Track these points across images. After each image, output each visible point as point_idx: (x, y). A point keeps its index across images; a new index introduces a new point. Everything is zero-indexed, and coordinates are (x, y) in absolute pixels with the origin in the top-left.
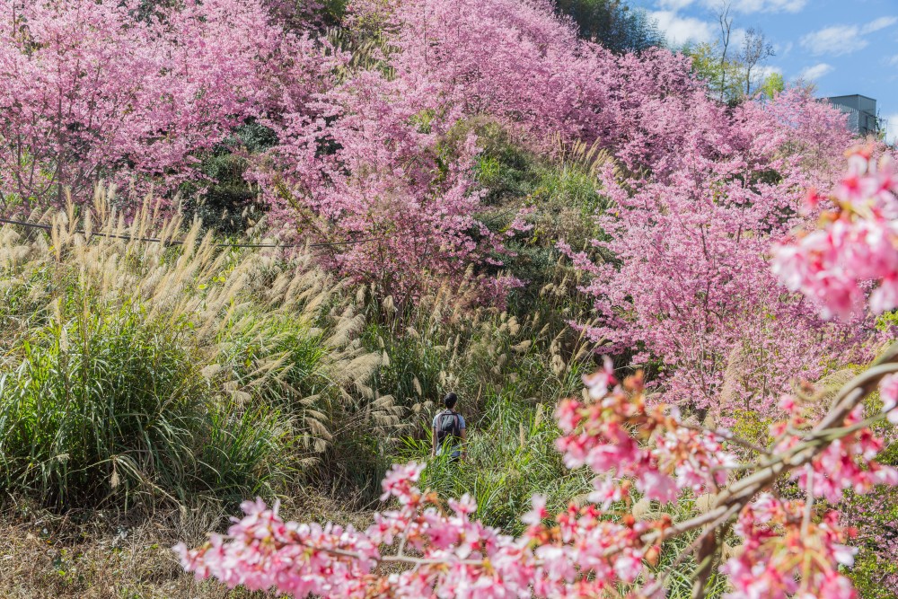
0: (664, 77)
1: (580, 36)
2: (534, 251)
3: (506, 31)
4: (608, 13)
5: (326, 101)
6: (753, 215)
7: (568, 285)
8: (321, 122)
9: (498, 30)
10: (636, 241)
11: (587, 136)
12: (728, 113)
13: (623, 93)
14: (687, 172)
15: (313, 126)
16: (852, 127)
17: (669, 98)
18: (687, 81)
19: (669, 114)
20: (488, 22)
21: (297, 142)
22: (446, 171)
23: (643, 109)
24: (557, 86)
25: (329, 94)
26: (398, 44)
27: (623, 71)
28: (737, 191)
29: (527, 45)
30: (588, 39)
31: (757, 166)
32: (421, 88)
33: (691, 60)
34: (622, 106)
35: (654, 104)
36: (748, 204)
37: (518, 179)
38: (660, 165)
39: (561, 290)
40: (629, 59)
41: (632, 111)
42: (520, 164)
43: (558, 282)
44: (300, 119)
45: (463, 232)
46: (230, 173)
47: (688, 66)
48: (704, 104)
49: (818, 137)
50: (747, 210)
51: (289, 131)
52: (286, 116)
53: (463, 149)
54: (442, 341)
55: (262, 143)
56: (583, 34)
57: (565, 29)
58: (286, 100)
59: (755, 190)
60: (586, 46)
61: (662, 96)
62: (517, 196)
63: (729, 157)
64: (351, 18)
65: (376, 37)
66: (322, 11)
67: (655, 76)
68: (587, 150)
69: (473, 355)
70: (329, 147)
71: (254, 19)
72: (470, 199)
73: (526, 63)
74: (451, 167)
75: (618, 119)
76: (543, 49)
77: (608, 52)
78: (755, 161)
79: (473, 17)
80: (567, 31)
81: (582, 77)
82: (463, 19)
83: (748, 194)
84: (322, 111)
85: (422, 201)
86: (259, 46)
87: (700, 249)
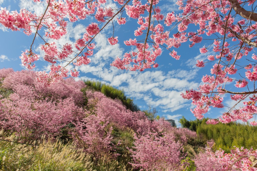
0: (141, 116)
1: (127, 109)
2: (120, 148)
3: (115, 108)
4: (131, 105)
5: (85, 120)
6: (160, 142)
7: (127, 154)
8: (84, 123)
9: (114, 108)
10: (141, 147)
11: (129, 126)
12: (151, 122)
13: (134, 119)
14: (148, 135)
15: (82, 124)
16: (171, 125)
17: (142, 119)
18: (144, 117)
19: (142, 122)
20: (112, 106)
21: (79, 127)
22: (107, 133)
23: (138, 121)
24: (123, 117)
25: (86, 118)
26: (97, 109)
27: (134, 115)
28: (157, 138)
29: (119, 110)
30: (128, 109)
31: (160, 134)
32: (102, 118)
33: (145, 113)
34: (134, 121)
35: (139, 120)
36: (159, 140)
37: (117, 134)
38: (143, 133)
39: (126, 156)
40: (135, 113)
41: (136, 122)
42: (117, 131)
43: (125, 154)
44: (80, 123)
45: (109, 144)
46: (65, 132)
47: (144, 114)
48: (147, 121)
49: (166, 127)
50: (159, 142)
51: (78, 125)
52: (77, 122)
53: (110, 129)
54: (105, 167)
55: (71, 126)
56: (127, 108)
57: (124, 107)
58: (78, 119)
59: (159, 138)
60: (128, 110)
61: (141, 119)
62: (117, 137)
63: (155, 132)
64: (88, 104)
65: (92, 108)
66: (83, 103)
67: (139, 116)
68: (129, 129)
69: (111, 169)
70: (85, 128)
71: (72, 105)
72: (111, 138)
73: (119, 113)
74: (108, 132)
75: (133, 123)
76: (121, 111)
77: (131, 111)
78: (159, 133)
79: (110, 105)
80: (125, 108)
81: (128, 116)
82: (108, 106)
83: (159, 139)
84: (83, 121)
85: (102, 139)
86: (73, 109)
87: (151, 149)
